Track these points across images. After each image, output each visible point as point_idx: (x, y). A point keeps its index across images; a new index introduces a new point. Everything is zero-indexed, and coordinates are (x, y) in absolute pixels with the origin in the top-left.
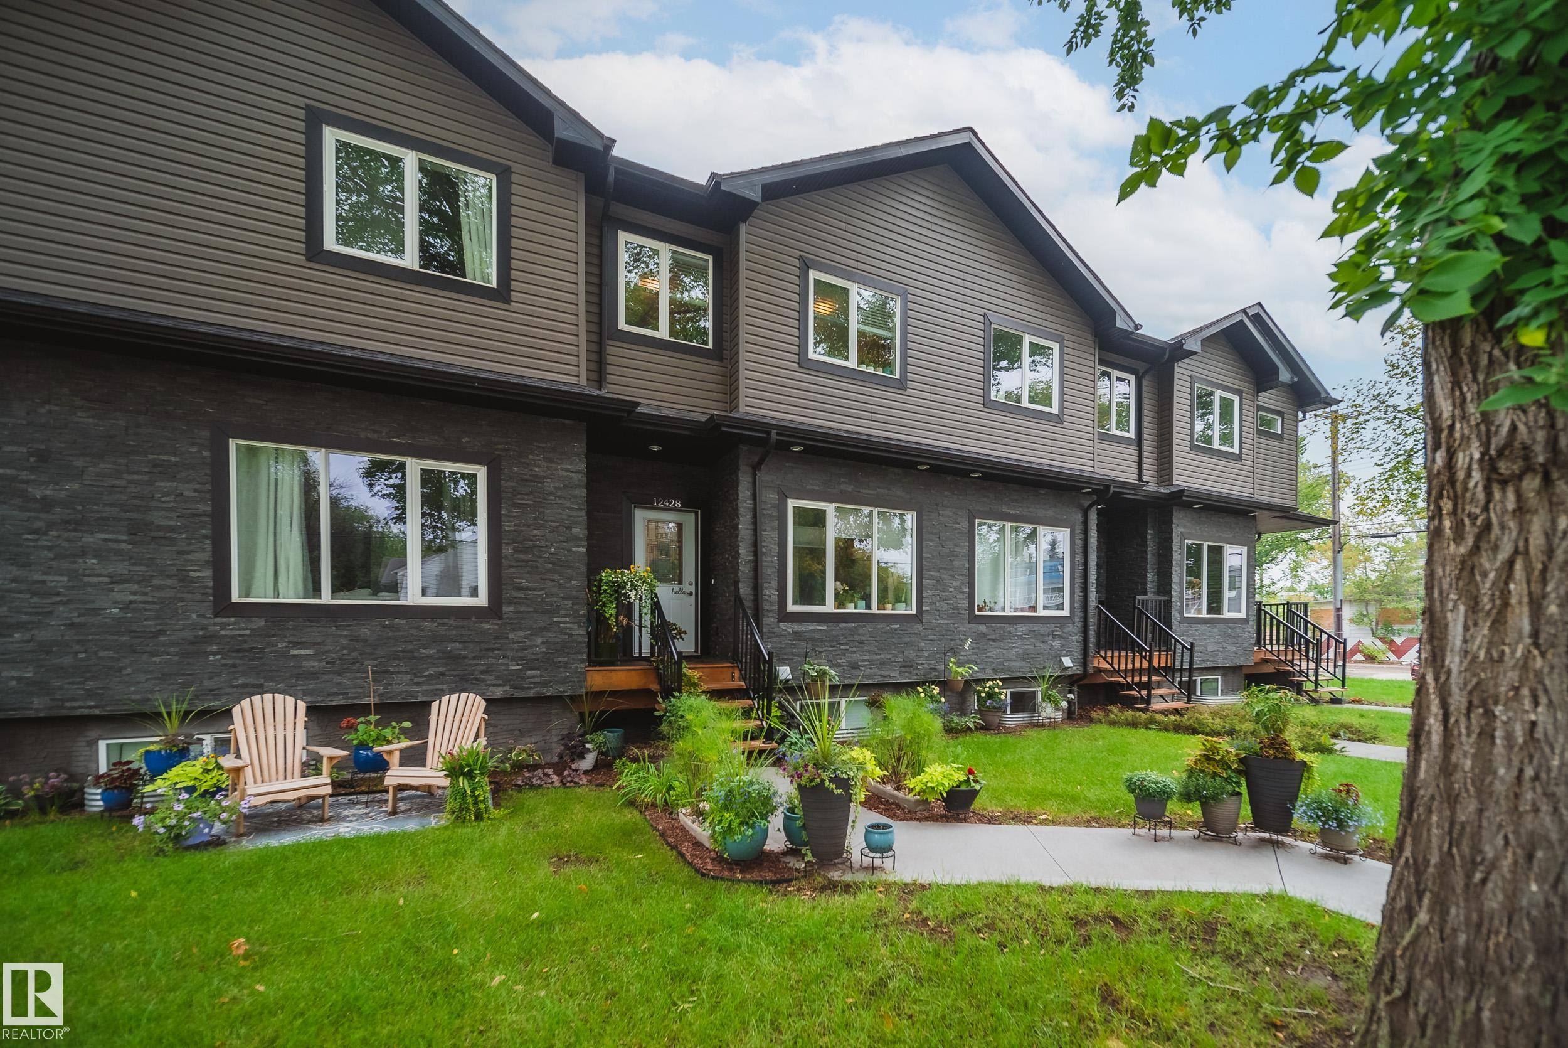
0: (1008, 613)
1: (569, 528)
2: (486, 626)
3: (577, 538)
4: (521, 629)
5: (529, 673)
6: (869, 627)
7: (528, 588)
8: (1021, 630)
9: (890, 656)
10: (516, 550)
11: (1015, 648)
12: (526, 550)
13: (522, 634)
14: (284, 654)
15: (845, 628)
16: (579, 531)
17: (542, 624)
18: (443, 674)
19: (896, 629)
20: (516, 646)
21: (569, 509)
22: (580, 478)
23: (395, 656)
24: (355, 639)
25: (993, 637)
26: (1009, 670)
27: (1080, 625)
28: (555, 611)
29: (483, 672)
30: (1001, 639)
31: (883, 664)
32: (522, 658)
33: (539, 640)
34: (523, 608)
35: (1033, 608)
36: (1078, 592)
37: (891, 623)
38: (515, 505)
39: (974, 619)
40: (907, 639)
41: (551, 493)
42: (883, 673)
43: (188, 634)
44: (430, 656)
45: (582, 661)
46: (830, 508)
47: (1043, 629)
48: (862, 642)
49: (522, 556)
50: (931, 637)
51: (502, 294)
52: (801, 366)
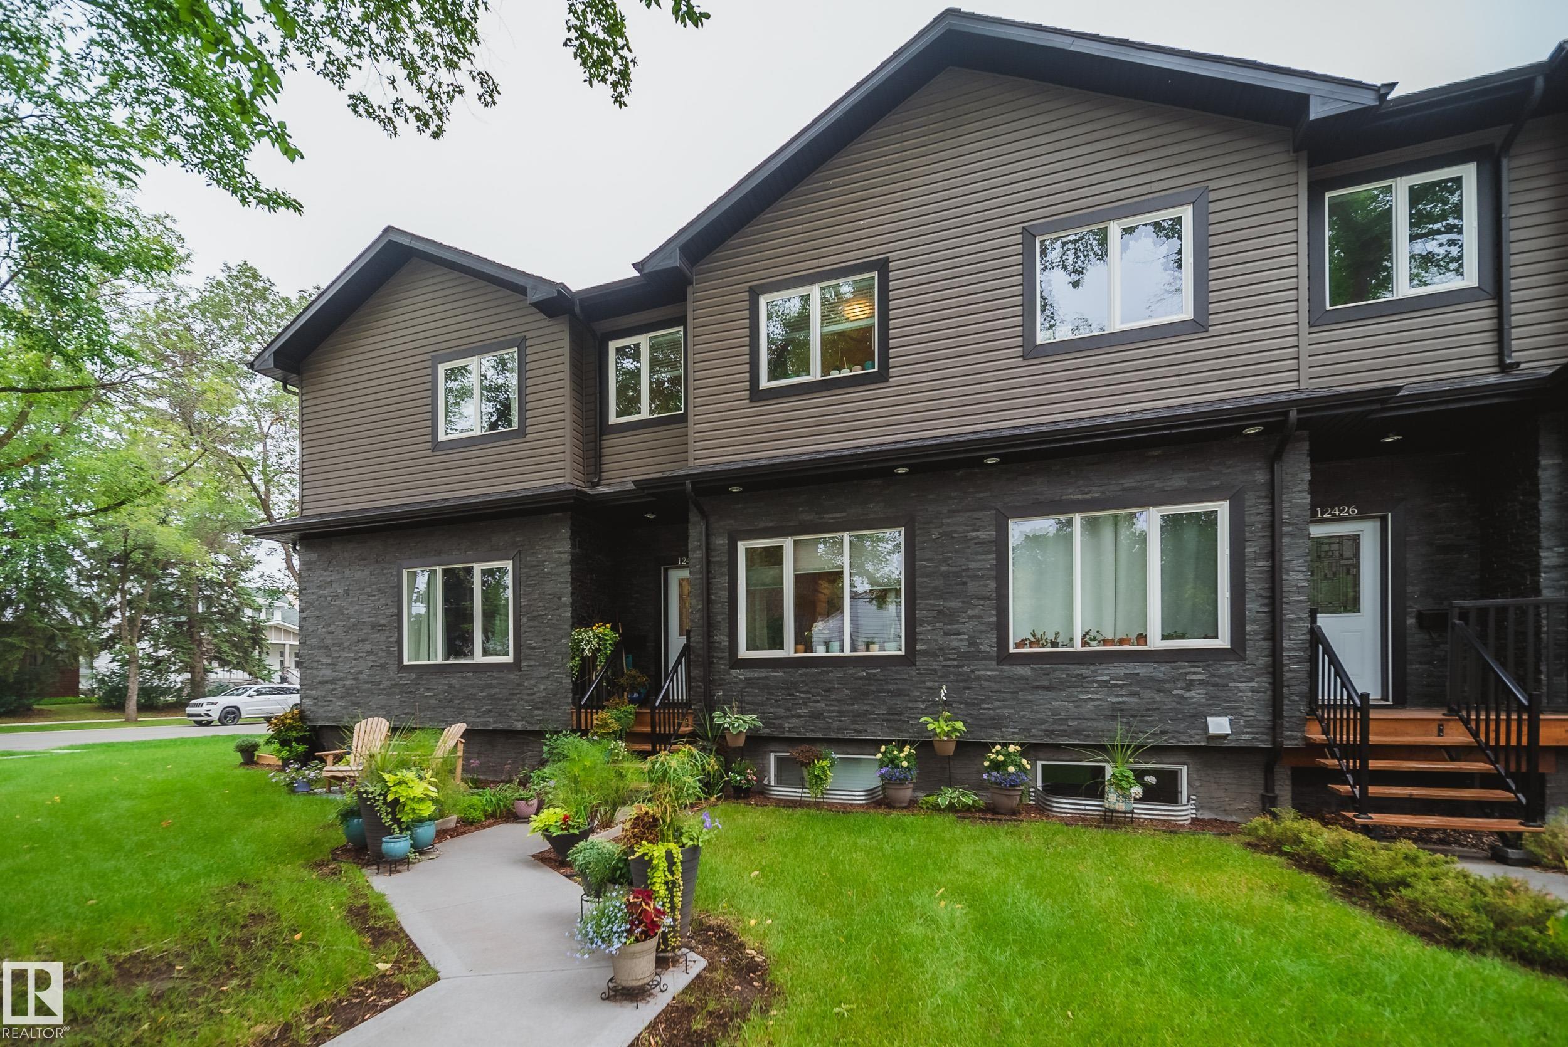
0: (1078, 647)
1: (560, 598)
2: (512, 676)
3: (565, 605)
4: (531, 679)
5: (537, 712)
6: (837, 674)
7: (534, 648)
8: (1104, 673)
9: (867, 707)
10: (529, 620)
11: (1094, 698)
12: (534, 618)
13: (532, 682)
14: (422, 695)
15: (805, 675)
16: (567, 600)
17: (544, 675)
18: (490, 711)
19: (875, 675)
20: (529, 692)
21: (560, 583)
22: (567, 557)
23: (467, 698)
24: (450, 686)
25: (1045, 683)
27: (1262, 661)
28: (550, 665)
29: (511, 710)
30: (1062, 685)
31: (859, 716)
32: (533, 700)
33: (542, 687)
34: (533, 663)
35: (1142, 638)
36: (1254, 607)
37: (868, 667)
38: (529, 586)
40: (892, 687)
41: (548, 573)
42: (857, 727)
43: (389, 683)
44: (484, 698)
45: (568, 704)
46: (788, 543)
47: (1161, 671)
48: (828, 690)
49: (531, 624)
50: (928, 684)
51: (522, 432)
52: (751, 401)
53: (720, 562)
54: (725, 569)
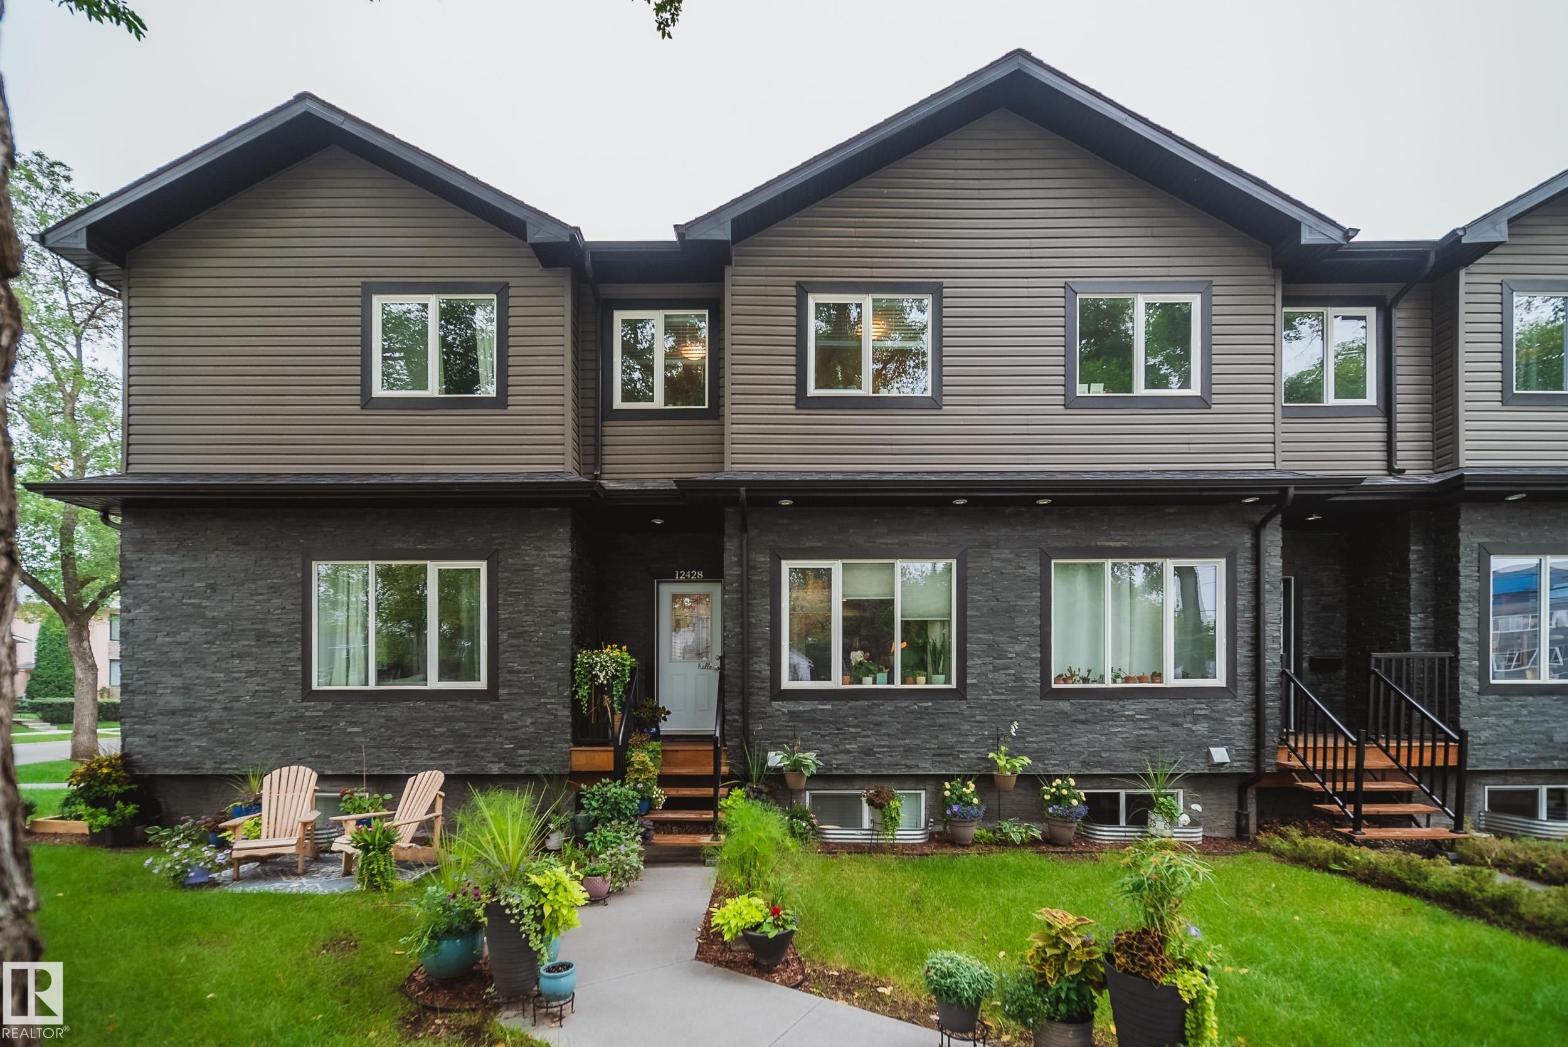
0: (1108, 684)
1: (555, 612)
2: (486, 707)
3: (562, 621)
4: (513, 710)
5: (520, 752)
6: (889, 706)
7: (519, 672)
8: (1131, 708)
9: (918, 742)
10: (510, 637)
11: (1122, 731)
12: (518, 635)
13: (515, 714)
14: (343, 732)
15: (855, 708)
16: (564, 614)
17: (531, 705)
18: (452, 751)
19: (926, 708)
20: (509, 726)
21: (556, 593)
22: (564, 563)
23: (417, 735)
24: (389, 719)
25: (1083, 717)
26: (1109, 763)
27: (1248, 699)
28: (542, 693)
29: (483, 750)
30: (1097, 719)
31: (908, 751)
32: (515, 738)
33: (529, 721)
34: (515, 691)
35: (1157, 676)
36: (1244, 652)
37: (920, 700)
38: (511, 594)
39: (1048, 693)
40: (943, 721)
41: (539, 580)
42: (908, 762)
43: (286, 715)
44: (442, 735)
45: (567, 741)
46: (836, 567)
47: (1174, 706)
48: (879, 724)
49: (515, 642)
50: (978, 718)
51: (500, 401)
52: (798, 408)
53: (761, 581)
54: (767, 590)
